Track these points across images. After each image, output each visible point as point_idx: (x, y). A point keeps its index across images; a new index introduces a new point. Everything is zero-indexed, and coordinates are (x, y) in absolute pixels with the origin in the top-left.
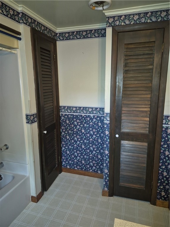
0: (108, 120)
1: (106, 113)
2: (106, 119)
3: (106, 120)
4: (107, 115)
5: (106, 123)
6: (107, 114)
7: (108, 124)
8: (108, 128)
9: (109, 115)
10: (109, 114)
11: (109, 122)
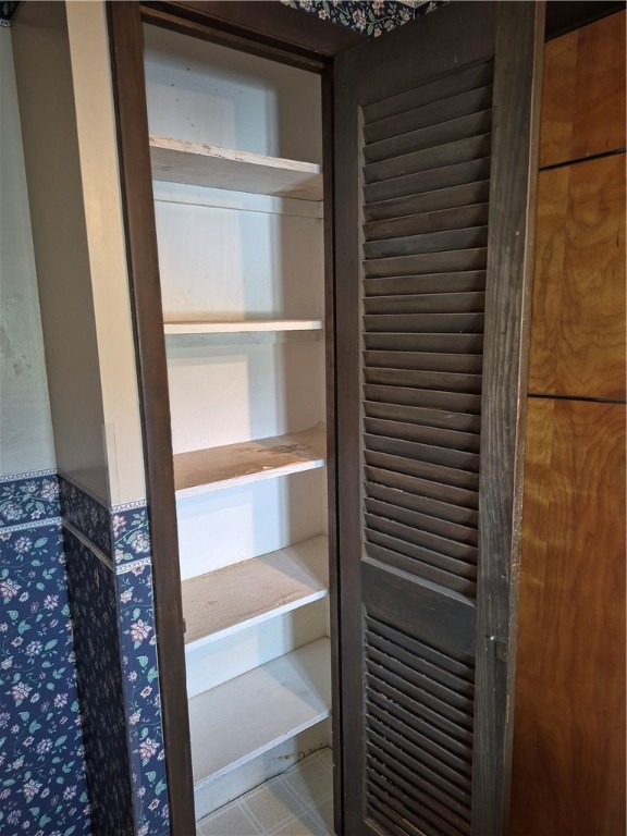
0: (139, 550)
1: (120, 514)
2: (128, 549)
3: (128, 556)
4: (128, 526)
5: (130, 574)
6: (128, 515)
7: (144, 576)
8: (147, 601)
9: (140, 521)
10: (138, 511)
11: (147, 561)
